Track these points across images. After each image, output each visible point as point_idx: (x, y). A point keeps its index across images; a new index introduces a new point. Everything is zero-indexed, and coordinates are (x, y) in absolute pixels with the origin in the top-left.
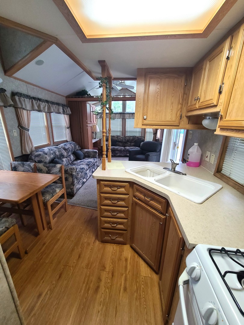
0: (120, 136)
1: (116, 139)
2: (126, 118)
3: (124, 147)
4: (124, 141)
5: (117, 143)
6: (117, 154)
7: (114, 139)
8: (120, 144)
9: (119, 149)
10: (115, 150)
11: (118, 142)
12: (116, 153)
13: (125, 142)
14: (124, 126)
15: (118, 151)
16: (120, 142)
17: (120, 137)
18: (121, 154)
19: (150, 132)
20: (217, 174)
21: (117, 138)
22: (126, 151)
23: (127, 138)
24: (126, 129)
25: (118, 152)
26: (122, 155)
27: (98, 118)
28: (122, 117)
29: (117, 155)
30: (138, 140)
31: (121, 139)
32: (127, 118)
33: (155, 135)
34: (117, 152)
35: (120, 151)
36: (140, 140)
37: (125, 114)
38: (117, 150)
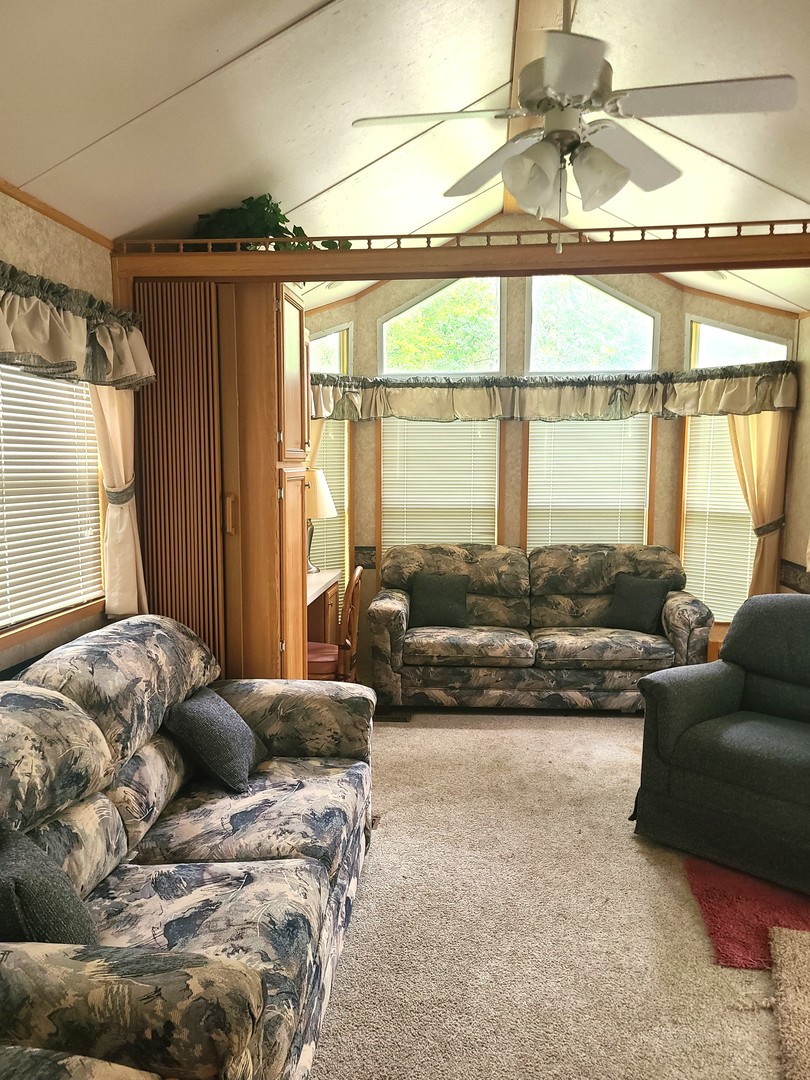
0: (489, 548)
1: (465, 569)
2: (528, 414)
3: (529, 629)
4: (525, 583)
5: (471, 599)
6: (482, 689)
7: (444, 567)
8: (497, 608)
9: (499, 652)
10: (466, 663)
11: (474, 593)
12: (474, 683)
13: (531, 595)
14: (514, 473)
15: (493, 664)
16: (490, 591)
17: (487, 555)
18: (512, 688)
19: (722, 519)
21: (470, 561)
22: (559, 668)
23: (551, 561)
24: (535, 498)
25: (494, 675)
26: (526, 700)
27: (326, 413)
28: (499, 412)
29: (480, 702)
30: (637, 574)
31: (504, 568)
32: (543, 413)
33: (773, 537)
34: (482, 672)
35: (510, 668)
36: (653, 575)
37: (524, 385)
38: (482, 659)
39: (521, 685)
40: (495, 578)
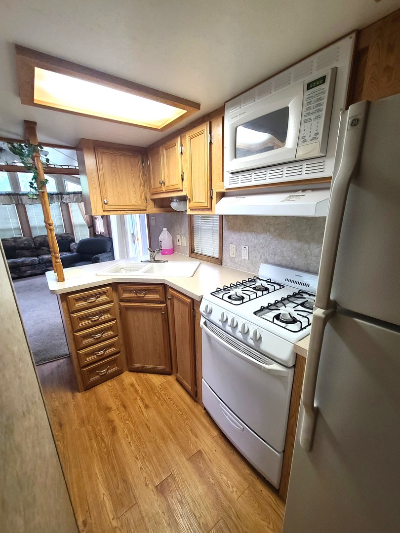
0: (20, 238)
1: (13, 244)
2: (24, 203)
3: (37, 256)
4: (33, 245)
5: (17, 251)
6: (25, 272)
8: (26, 252)
9: (28, 262)
11: (17, 250)
12: (22, 270)
13: (35, 248)
14: (24, 218)
15: (27, 265)
16: (23, 248)
17: (20, 240)
18: (34, 270)
19: (81, 225)
20: (193, 255)
21: (14, 242)
22: (46, 263)
23: (39, 239)
24: (32, 224)
25: (28, 268)
28: (14, 202)
29: (25, 275)
30: (63, 240)
31: (26, 242)
32: (28, 202)
33: (92, 228)
34: (24, 268)
35: (32, 265)
36: (66, 240)
37: (20, 195)
38: (23, 264)
39: (36, 268)
40: (23, 245)
